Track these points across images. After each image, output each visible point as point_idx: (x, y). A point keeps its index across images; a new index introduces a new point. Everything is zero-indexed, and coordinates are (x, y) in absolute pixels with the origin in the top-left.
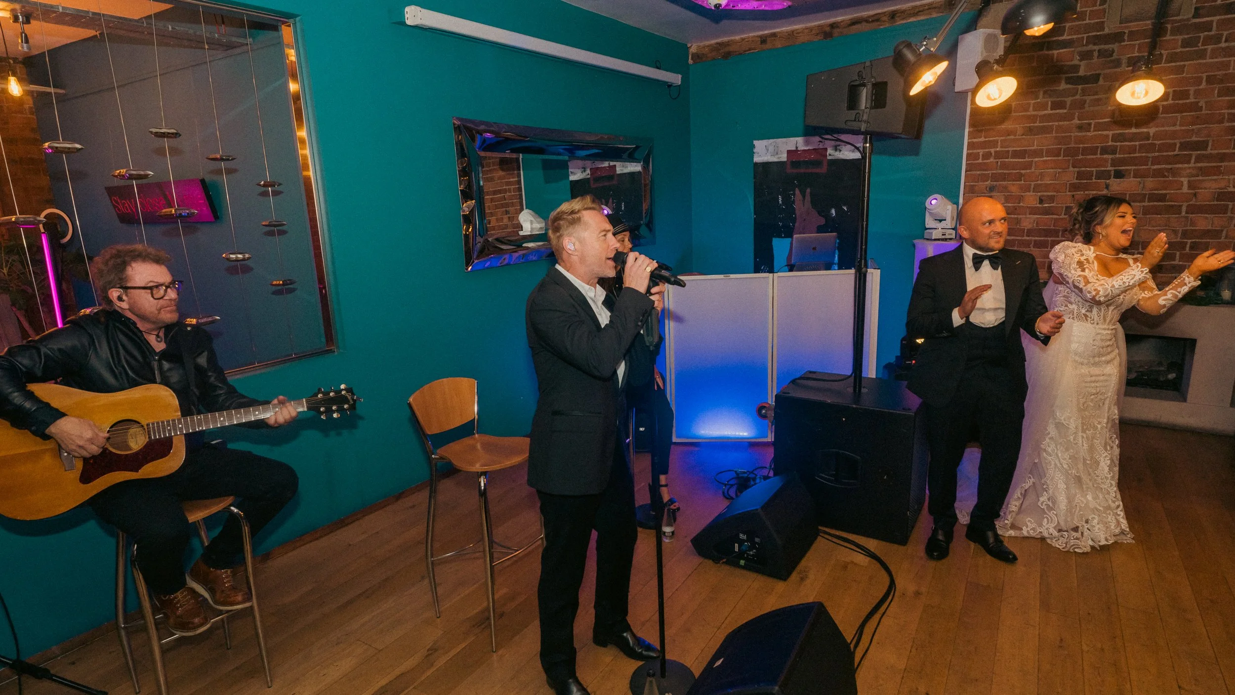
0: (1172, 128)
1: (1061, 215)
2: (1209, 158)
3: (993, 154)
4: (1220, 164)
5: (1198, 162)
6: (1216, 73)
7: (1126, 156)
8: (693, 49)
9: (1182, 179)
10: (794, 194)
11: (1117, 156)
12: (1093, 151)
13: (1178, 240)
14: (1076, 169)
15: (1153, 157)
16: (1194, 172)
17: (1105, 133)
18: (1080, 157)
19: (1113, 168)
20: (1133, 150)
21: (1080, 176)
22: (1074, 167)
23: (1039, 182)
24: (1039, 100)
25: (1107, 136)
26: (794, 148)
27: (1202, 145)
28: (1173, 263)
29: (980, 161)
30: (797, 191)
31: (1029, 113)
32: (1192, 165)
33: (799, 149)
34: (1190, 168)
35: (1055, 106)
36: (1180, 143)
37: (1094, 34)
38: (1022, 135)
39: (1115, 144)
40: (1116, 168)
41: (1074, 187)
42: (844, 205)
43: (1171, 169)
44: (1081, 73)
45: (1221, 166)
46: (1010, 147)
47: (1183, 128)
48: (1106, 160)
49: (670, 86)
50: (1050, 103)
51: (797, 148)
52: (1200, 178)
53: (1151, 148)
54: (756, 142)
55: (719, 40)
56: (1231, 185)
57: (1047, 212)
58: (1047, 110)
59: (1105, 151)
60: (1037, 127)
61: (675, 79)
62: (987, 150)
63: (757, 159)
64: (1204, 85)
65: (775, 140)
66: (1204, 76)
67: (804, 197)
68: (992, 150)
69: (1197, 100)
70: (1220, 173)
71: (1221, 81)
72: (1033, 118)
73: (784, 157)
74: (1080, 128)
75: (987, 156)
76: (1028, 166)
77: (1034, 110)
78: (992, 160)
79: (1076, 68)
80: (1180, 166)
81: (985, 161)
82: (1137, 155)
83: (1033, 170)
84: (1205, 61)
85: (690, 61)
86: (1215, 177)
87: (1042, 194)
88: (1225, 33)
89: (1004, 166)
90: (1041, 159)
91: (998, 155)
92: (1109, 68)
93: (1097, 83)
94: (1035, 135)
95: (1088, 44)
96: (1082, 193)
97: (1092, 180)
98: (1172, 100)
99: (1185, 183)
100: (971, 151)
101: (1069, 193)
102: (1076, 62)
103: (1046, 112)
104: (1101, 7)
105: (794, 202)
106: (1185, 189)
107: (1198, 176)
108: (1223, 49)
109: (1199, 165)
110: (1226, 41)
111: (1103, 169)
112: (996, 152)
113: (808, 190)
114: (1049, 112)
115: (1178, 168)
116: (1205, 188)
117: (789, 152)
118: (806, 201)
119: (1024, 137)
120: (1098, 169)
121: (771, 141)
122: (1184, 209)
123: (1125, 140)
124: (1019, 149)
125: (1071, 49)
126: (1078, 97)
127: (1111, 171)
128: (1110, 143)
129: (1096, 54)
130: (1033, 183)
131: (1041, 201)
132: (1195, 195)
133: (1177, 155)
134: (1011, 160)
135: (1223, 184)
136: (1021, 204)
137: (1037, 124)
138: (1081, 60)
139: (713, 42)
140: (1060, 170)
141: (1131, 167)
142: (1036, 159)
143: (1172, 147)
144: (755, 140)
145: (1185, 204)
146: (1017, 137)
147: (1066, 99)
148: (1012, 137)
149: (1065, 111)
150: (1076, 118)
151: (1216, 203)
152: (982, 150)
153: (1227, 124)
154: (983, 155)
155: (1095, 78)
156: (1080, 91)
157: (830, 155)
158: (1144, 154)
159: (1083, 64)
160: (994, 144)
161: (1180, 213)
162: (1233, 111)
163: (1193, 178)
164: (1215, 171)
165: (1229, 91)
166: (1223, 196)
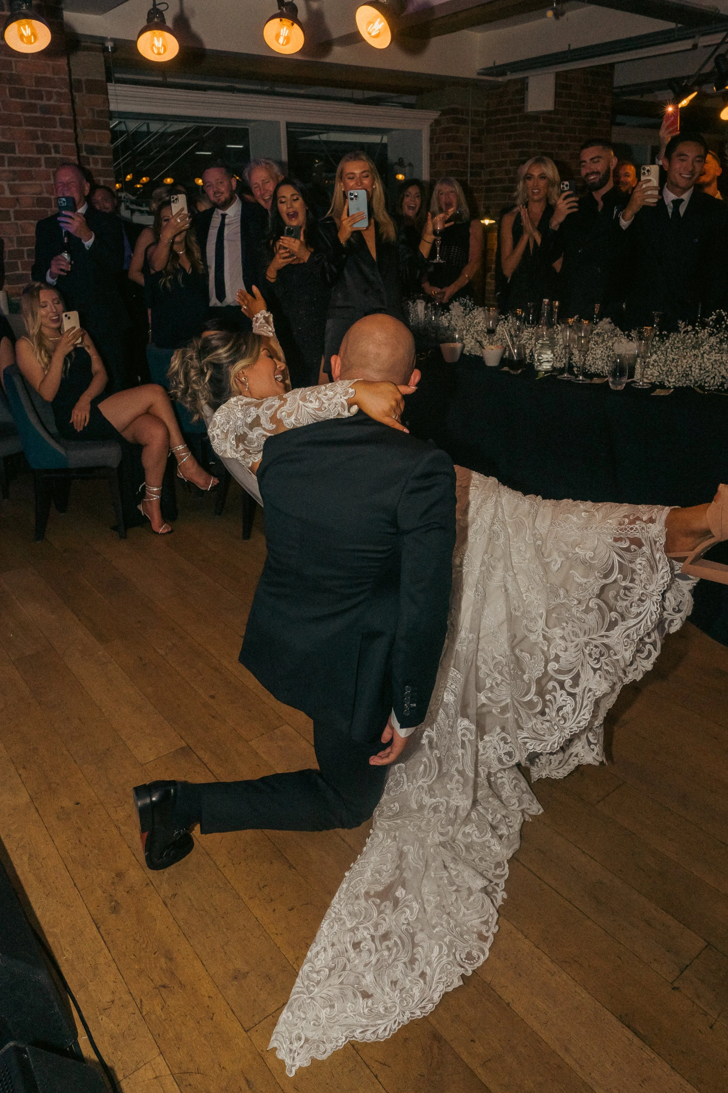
2: (20, 162)
4: (30, 169)
13: (16, 248)
16: (10, 176)
27: (10, 148)
28: (17, 272)
32: (6, 168)
34: (4, 171)
52: (17, 182)
56: (44, 191)
70: (32, 178)
99: (6, 187)
106: (7, 194)
107: (14, 180)
109: (12, 168)
116: (23, 194)
122: (12, 215)
132: (17, 199)
135: (37, 190)
145: (12, 210)
151: (37, 208)
153: (26, 128)
161: (10, 219)
162: (27, 115)
163: (11, 183)
164: (28, 176)
165: (19, 94)
166: (41, 202)
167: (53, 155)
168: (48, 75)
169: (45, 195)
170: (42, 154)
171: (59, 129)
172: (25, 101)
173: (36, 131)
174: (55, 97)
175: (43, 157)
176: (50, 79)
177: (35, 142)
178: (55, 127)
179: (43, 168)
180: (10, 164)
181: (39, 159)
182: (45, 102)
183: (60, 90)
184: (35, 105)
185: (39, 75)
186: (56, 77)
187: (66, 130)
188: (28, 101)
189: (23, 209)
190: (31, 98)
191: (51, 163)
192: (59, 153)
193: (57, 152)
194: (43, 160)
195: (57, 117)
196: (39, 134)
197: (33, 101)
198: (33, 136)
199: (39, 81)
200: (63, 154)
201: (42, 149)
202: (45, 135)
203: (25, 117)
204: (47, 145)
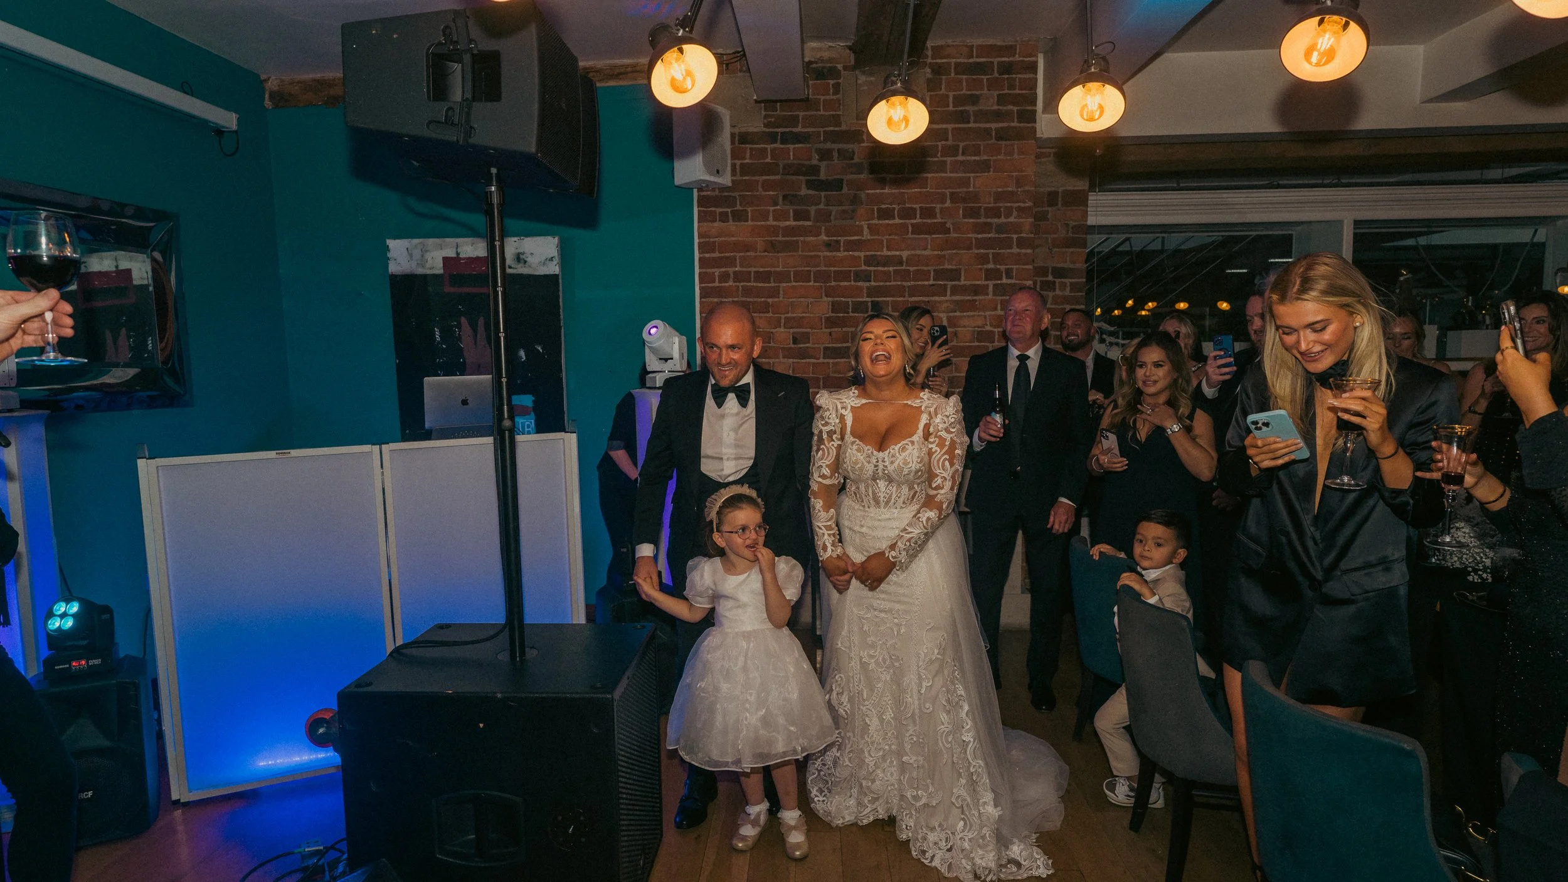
0: (924, 253)
1: (819, 359)
2: (964, 290)
3: (732, 275)
4: (975, 298)
5: (954, 295)
6: (958, 190)
7: (882, 284)
8: (272, 85)
9: (941, 315)
10: (459, 326)
11: (873, 283)
12: (845, 276)
14: (830, 299)
15: (909, 287)
16: (952, 306)
17: (856, 254)
18: (833, 283)
19: (868, 299)
20: (887, 276)
21: (835, 307)
22: (827, 296)
23: (789, 315)
24: (779, 207)
25: (859, 257)
26: (453, 255)
27: (954, 275)
29: (717, 284)
30: (463, 320)
31: (768, 223)
32: (948, 298)
33: (461, 256)
34: (947, 301)
35: (798, 216)
36: (934, 270)
37: (832, 128)
38: (765, 251)
39: (868, 268)
40: (873, 299)
41: (831, 323)
42: (540, 344)
43: (928, 302)
44: (823, 176)
45: (976, 300)
46: (751, 267)
47: (936, 253)
48: (861, 289)
49: (219, 132)
50: (791, 211)
51: (458, 254)
52: (958, 314)
53: (905, 276)
54: (391, 243)
55: (318, 76)
56: (988, 323)
57: (804, 354)
58: (789, 220)
59: (859, 276)
60: (780, 242)
61: (228, 120)
62: (723, 270)
63: (393, 268)
64: (948, 204)
65: (421, 240)
66: (948, 192)
67: (475, 331)
68: (731, 270)
69: (943, 221)
70: (976, 308)
71: (964, 200)
72: (775, 231)
73: (437, 268)
74: (828, 245)
75: (724, 277)
76: (775, 293)
77: (775, 219)
78: (731, 283)
79: (815, 170)
80: (936, 298)
81: (723, 284)
82: (893, 283)
83: (781, 299)
84: (946, 175)
85: (268, 103)
86: (972, 314)
87: (795, 330)
88: (962, 145)
89: (747, 292)
90: (789, 284)
91: (738, 277)
92: (852, 173)
93: (840, 191)
94: (778, 252)
95: (825, 141)
96: (840, 329)
97: (848, 313)
98: (920, 218)
100: (704, 270)
101: (824, 330)
102: (815, 162)
103: (788, 223)
104: (834, 97)
105: (459, 339)
107: (956, 311)
108: (962, 162)
109: (955, 298)
110: (963, 154)
111: (859, 299)
112: (735, 272)
113: (481, 322)
114: (791, 223)
115: (936, 301)
116: (964, 327)
117: (446, 260)
118: (479, 336)
119: (766, 254)
120: (854, 300)
121: (416, 241)
123: (878, 265)
124: (762, 270)
125: (808, 145)
126: (822, 206)
127: (867, 302)
128: (864, 268)
129: (835, 155)
130: (783, 316)
131: (795, 341)
133: (933, 285)
134: (755, 284)
135: (980, 322)
136: (772, 344)
137: (780, 238)
138: (820, 160)
139: (308, 76)
140: (812, 300)
141: (888, 299)
142: (784, 285)
143: (925, 275)
144: (389, 238)
146: (758, 254)
147: (809, 208)
148: (751, 254)
149: (809, 223)
150: (823, 234)
151: (977, 344)
152: (716, 270)
153: (976, 251)
154: (719, 276)
155: (838, 185)
156: (823, 199)
157: (510, 267)
158: (899, 283)
159: (823, 165)
160: (731, 262)
162: (980, 236)
163: (951, 314)
164: (971, 306)
165: (973, 213)
166: (982, 336)
167: (1005, 281)
168: (1010, 189)
169: (988, 328)
170: (991, 280)
171: (1015, 250)
172: (979, 220)
173: (987, 254)
174: (1015, 213)
175: (991, 283)
176: (1012, 193)
177: (985, 266)
178: (1011, 248)
179: (990, 297)
180: (952, 294)
181: (988, 285)
182: (1003, 220)
183: (1022, 205)
184: (990, 224)
185: (1000, 190)
186: (1019, 190)
187: (1023, 251)
188: (983, 220)
189: (961, 344)
190: (987, 217)
191: (1000, 290)
192: (1011, 278)
193: (1009, 276)
194: (991, 289)
195: (1015, 236)
196: (991, 256)
197: (989, 220)
198: (984, 259)
199: (999, 197)
200: (1016, 279)
201: (991, 275)
202: (997, 258)
203: (976, 238)
204: (999, 269)
